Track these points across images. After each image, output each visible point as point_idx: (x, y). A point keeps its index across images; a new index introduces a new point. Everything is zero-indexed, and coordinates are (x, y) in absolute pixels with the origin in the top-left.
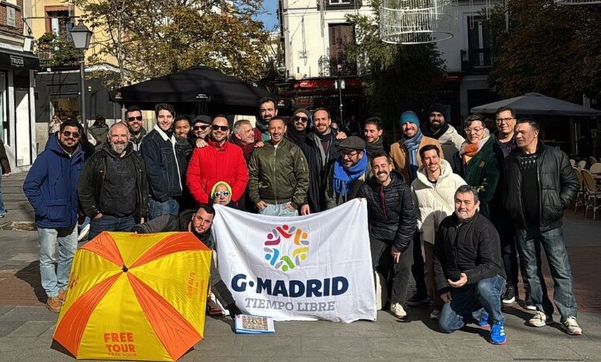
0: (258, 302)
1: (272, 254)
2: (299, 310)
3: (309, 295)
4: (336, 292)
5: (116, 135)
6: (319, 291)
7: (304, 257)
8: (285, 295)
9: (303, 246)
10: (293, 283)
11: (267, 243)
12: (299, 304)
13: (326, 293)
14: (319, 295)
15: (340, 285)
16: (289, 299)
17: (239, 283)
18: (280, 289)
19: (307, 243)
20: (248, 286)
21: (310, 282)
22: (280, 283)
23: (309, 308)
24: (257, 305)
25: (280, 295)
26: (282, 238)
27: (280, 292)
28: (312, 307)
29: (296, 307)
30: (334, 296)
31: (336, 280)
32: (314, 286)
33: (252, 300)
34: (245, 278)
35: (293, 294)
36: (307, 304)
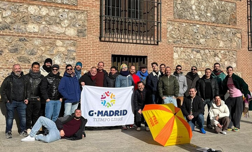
0: (98, 119)
1: (104, 102)
2: (112, 121)
3: (115, 115)
4: (124, 115)
5: (17, 69)
6: (119, 114)
7: (114, 103)
8: (108, 116)
9: (113, 99)
10: (110, 112)
11: (102, 98)
12: (112, 119)
13: (121, 115)
14: (118, 115)
15: (125, 112)
16: (109, 117)
17: (91, 113)
18: (106, 114)
19: (115, 98)
20: (94, 114)
21: (116, 111)
22: (106, 112)
23: (115, 120)
24: (97, 120)
25: (106, 116)
26: (106, 96)
27: (106, 115)
28: (116, 119)
29: (111, 120)
30: (123, 116)
31: (124, 111)
32: (117, 112)
33: (96, 119)
34: (93, 112)
35: (110, 115)
36: (114, 118)
